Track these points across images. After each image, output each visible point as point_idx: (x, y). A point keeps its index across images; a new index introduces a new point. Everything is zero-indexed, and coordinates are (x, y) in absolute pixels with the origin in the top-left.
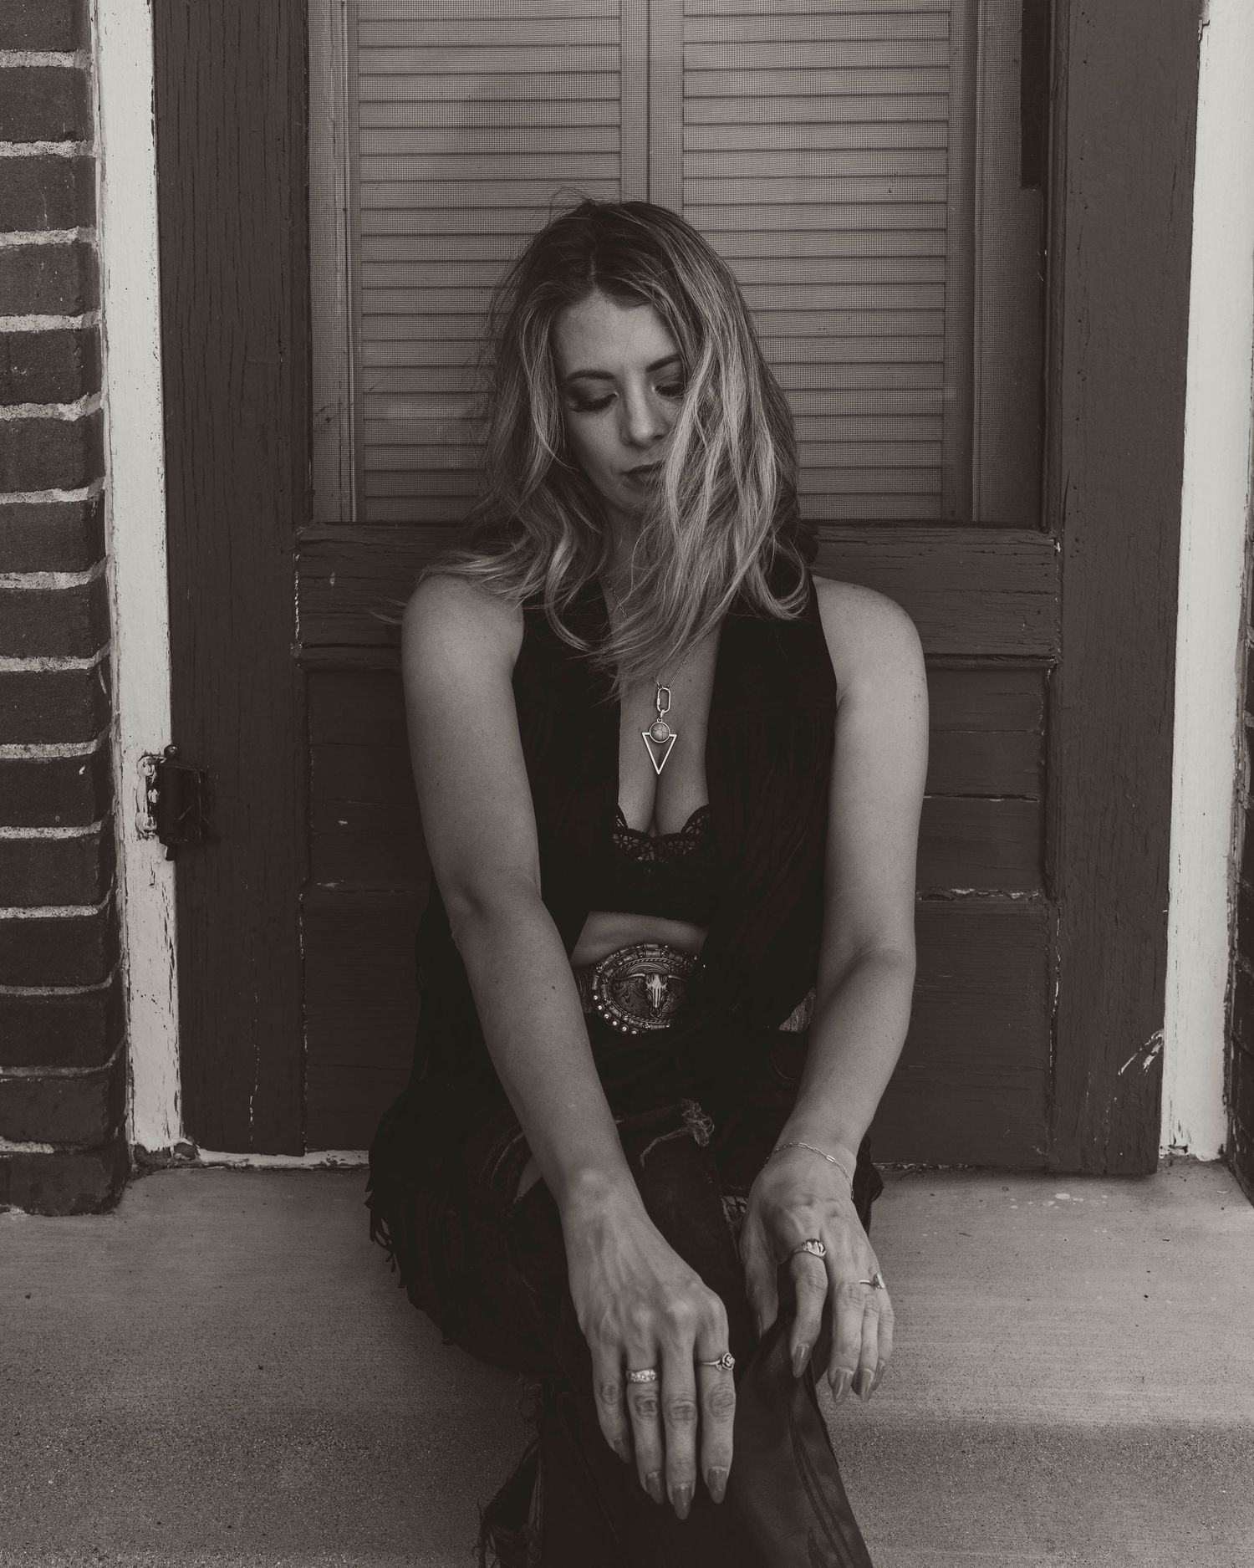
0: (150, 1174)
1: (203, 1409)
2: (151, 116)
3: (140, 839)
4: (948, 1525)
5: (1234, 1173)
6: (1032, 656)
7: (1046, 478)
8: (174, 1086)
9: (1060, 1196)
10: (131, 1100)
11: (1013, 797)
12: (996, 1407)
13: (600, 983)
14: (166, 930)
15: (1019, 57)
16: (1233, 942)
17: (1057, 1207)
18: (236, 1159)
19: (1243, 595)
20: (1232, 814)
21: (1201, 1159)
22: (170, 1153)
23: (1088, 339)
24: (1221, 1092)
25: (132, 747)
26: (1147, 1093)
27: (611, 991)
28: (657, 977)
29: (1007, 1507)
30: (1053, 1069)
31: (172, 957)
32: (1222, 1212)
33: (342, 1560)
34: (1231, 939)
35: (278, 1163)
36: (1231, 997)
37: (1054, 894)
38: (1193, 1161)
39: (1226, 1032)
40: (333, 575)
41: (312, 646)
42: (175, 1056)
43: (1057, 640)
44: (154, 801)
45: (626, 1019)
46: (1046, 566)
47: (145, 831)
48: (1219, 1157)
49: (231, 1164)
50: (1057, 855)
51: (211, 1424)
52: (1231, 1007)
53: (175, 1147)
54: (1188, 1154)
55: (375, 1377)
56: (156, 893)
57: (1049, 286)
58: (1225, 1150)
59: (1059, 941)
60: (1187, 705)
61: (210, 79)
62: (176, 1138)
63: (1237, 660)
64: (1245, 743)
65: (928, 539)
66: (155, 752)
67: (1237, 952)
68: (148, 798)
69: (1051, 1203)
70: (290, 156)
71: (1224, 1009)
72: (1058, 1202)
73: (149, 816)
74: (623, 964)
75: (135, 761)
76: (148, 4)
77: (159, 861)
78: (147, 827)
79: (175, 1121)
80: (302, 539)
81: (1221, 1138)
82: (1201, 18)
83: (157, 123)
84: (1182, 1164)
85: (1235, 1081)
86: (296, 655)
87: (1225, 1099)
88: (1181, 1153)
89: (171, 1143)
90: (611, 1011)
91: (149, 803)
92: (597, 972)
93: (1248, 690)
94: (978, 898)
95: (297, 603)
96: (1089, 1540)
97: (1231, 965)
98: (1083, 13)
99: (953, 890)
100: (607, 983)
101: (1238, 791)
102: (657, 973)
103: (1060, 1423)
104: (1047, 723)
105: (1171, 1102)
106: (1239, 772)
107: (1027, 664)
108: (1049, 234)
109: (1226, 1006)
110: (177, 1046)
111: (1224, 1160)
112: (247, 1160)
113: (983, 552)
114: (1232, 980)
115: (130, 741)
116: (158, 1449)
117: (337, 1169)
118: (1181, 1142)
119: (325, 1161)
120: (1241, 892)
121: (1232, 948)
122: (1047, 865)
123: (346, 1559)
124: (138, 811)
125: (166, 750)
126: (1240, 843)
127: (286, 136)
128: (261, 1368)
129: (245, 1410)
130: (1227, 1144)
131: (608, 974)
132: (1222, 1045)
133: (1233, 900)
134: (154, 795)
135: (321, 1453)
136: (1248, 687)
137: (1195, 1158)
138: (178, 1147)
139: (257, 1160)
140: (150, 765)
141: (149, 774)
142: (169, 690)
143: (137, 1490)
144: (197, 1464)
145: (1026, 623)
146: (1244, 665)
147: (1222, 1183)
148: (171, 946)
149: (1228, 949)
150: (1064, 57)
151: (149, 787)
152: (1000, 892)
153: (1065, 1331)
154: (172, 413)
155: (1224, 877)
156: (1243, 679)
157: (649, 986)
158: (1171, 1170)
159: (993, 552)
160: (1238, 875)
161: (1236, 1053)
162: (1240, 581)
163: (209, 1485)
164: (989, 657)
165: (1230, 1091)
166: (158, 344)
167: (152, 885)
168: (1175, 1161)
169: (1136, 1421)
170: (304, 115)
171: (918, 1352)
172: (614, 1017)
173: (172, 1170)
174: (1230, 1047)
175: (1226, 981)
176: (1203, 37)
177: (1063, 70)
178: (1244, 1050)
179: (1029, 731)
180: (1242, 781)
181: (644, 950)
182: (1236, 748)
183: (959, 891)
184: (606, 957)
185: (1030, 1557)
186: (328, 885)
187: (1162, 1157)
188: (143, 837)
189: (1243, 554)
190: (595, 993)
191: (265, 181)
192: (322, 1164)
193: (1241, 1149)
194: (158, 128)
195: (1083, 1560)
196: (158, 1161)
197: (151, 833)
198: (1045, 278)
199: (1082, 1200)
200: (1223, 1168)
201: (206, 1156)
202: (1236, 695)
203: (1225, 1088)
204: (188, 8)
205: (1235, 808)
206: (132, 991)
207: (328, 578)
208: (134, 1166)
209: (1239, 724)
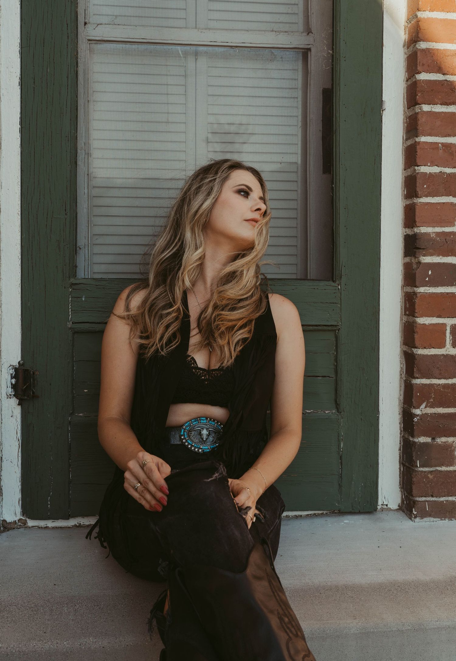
0: (8, 531)
1: (33, 598)
2: (19, 126)
3: (8, 398)
4: (318, 614)
5: (404, 512)
6: (331, 325)
7: (334, 263)
8: (18, 495)
9: (345, 521)
10: (1, 502)
11: (325, 377)
12: (330, 580)
13: (184, 432)
14: (17, 434)
15: (321, 129)
16: (401, 429)
17: (345, 524)
18: (42, 523)
19: (401, 305)
20: (399, 383)
21: (392, 509)
22: (16, 523)
23: (348, 215)
24: (398, 484)
25: (6, 363)
26: (373, 482)
27: (188, 435)
28: (205, 430)
29: (338, 608)
30: (341, 474)
31: (19, 444)
32: (401, 523)
33: (90, 640)
34: (400, 428)
35: (59, 525)
36: (401, 449)
37: (340, 411)
38: (390, 510)
39: (400, 462)
40: (84, 296)
41: (76, 323)
42: (19, 484)
43: (340, 320)
44: (14, 383)
45: (193, 445)
46: (335, 294)
47: (10, 395)
48: (398, 508)
49: (40, 526)
50: (341, 397)
51: (36, 602)
52: (401, 452)
53: (18, 520)
54: (388, 507)
55: (100, 585)
56: (13, 420)
57: (334, 197)
58: (400, 505)
59: (342, 427)
60: (384, 344)
61: (42, 114)
62: (19, 516)
63: (400, 328)
64: (403, 357)
65: (295, 284)
66: (14, 364)
67: (402, 432)
68: (11, 382)
69: (343, 523)
70: (71, 143)
71: (399, 453)
72: (345, 523)
73: (11, 389)
74: (193, 425)
75: (6, 368)
76: (19, 86)
77: (15, 407)
78: (11, 393)
79: (19, 510)
80: (72, 283)
81: (399, 501)
82: (382, 108)
83: (21, 129)
84: (386, 511)
85: (403, 479)
86: (70, 326)
87: (400, 486)
88: (385, 507)
89: (17, 519)
90: (188, 442)
91: (12, 384)
92: (183, 428)
93: (404, 338)
94: (314, 413)
95: (70, 307)
96: (368, 615)
97: (400, 437)
98: (344, 105)
99: (306, 411)
100: (187, 432)
101: (401, 374)
102: (205, 428)
103: (354, 583)
104: (337, 350)
105: (382, 488)
106: (401, 368)
107: (330, 328)
108: (334, 179)
109: (399, 452)
110: (20, 480)
111: (401, 508)
112: (46, 524)
113: (314, 289)
114: (401, 442)
115: (5, 360)
116: (15, 611)
117: (81, 527)
118: (385, 503)
119: (76, 524)
120: (403, 410)
121: (401, 431)
122: (337, 400)
123: (92, 639)
124: (7, 387)
125: (19, 363)
126: (402, 392)
127: (69, 136)
128: (55, 585)
129: (50, 597)
130: (401, 503)
131: (187, 429)
132: (398, 467)
133: (400, 414)
134: (14, 381)
135: (80, 608)
136: (404, 337)
137: (390, 508)
138: (20, 520)
139: (50, 524)
140: (12, 369)
141: (12, 373)
142: (20, 341)
143: (7, 624)
144: (31, 614)
145: (329, 314)
146: (402, 330)
147: (401, 515)
148: (19, 440)
149: (399, 431)
150: (338, 119)
151: (12, 378)
152: (322, 411)
153: (352, 558)
154: (24, 235)
155: (397, 405)
156: (402, 335)
157: (202, 432)
158: (382, 512)
159: (318, 289)
160: (402, 404)
161: (403, 468)
162: (400, 300)
163: (36, 621)
164: (316, 326)
165: (401, 483)
166: (20, 210)
167: (12, 416)
168: (384, 510)
169: (380, 581)
170: (76, 129)
171: (301, 567)
172: (189, 444)
173: (17, 529)
174: (401, 467)
175: (399, 443)
176: (383, 114)
177: (338, 123)
178: (406, 466)
179: (330, 353)
180: (402, 371)
181: (200, 420)
182: (400, 359)
183: (308, 411)
184: (187, 423)
185: (348, 622)
186: (80, 415)
187: (379, 509)
188: (9, 398)
189: (401, 291)
190: (182, 436)
191: (61, 151)
192: (75, 525)
193: (406, 502)
194: (22, 131)
195: (367, 621)
196: (11, 526)
197: (12, 396)
198: (333, 194)
199: (353, 522)
200: (400, 511)
201: (31, 523)
202: (400, 341)
203: (400, 482)
204: (34, 88)
205: (400, 381)
206: (3, 458)
207: (82, 297)
208: (2, 528)
209: (401, 350)
